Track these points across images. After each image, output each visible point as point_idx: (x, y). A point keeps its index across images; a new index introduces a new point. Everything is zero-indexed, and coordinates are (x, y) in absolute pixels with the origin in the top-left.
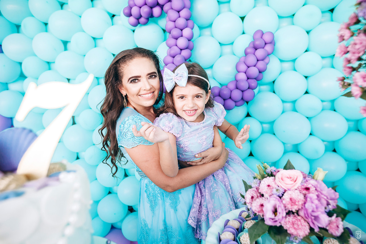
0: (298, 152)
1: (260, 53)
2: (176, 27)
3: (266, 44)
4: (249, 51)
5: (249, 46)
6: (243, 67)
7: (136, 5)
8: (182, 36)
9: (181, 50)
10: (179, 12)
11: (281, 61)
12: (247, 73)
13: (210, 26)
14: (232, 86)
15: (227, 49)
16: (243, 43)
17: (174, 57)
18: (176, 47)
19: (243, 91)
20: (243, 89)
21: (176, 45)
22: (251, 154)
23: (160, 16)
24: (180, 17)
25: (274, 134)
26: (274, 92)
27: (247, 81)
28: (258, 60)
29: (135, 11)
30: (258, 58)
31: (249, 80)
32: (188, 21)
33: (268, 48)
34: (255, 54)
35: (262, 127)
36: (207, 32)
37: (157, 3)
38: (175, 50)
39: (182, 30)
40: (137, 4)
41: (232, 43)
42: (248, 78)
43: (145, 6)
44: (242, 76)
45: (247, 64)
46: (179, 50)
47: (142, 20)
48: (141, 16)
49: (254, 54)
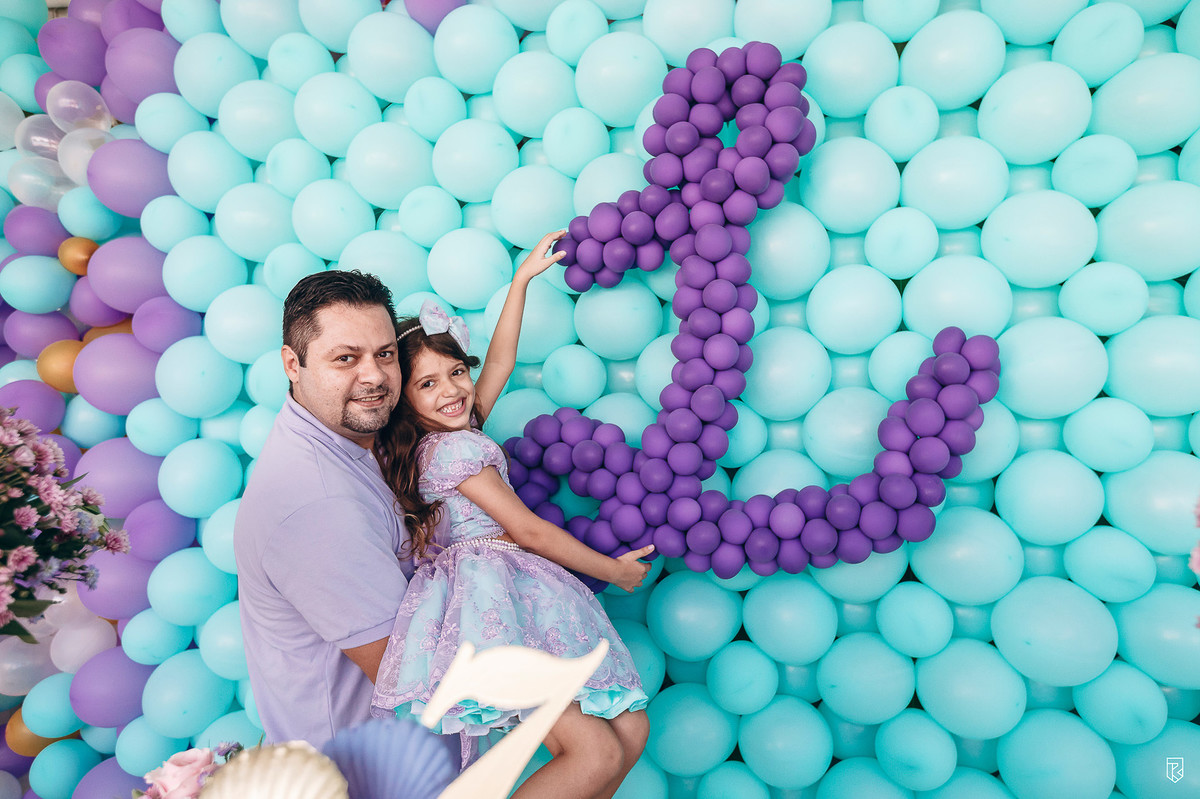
0: (1074, 712)
1: (954, 397)
2: (704, 306)
3: (973, 370)
4: (920, 387)
5: (920, 372)
6: (901, 437)
7: (591, 237)
8: (720, 331)
9: (716, 371)
10: (714, 263)
11: (1019, 417)
12: (911, 453)
13: (804, 297)
14: (864, 492)
15: (850, 370)
16: (904, 359)
17: (693, 391)
18: (699, 363)
19: (897, 511)
20: (898, 504)
21: (702, 357)
22: (915, 703)
23: (658, 266)
24: (717, 278)
25: (992, 643)
26: (994, 510)
27: (911, 478)
28: (948, 419)
29: (588, 250)
30: (948, 412)
31: (919, 478)
32: (741, 288)
33: (979, 383)
34: (939, 399)
35: (955, 618)
36: (791, 315)
37: (652, 233)
38: (699, 370)
39: (721, 315)
40: (593, 233)
41: (868, 353)
42: (915, 471)
43: (619, 241)
44: (898, 464)
45: (914, 430)
46: (708, 373)
47: (605, 275)
48: (603, 266)
49: (936, 400)
